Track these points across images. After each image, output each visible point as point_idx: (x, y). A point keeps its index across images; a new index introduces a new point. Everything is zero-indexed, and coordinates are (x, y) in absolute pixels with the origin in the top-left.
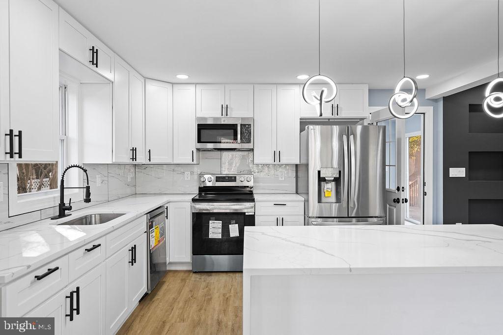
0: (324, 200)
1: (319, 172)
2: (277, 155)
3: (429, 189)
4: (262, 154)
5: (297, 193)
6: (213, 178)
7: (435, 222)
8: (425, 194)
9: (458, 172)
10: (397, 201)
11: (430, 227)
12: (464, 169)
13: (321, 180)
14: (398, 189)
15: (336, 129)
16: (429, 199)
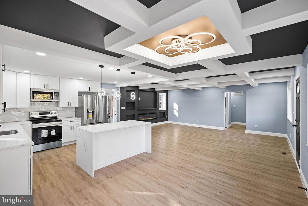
0: (88, 118)
1: (87, 110)
2: (69, 104)
3: (116, 113)
4: (63, 104)
5: (75, 117)
6: (38, 113)
7: (118, 121)
8: (115, 114)
9: (123, 108)
10: (109, 117)
11: (117, 122)
12: (125, 107)
13: (88, 112)
14: (110, 114)
15: (89, 96)
16: (116, 116)
